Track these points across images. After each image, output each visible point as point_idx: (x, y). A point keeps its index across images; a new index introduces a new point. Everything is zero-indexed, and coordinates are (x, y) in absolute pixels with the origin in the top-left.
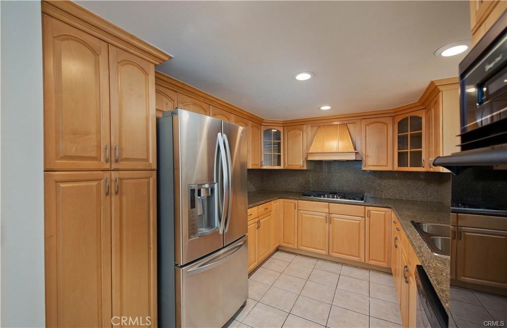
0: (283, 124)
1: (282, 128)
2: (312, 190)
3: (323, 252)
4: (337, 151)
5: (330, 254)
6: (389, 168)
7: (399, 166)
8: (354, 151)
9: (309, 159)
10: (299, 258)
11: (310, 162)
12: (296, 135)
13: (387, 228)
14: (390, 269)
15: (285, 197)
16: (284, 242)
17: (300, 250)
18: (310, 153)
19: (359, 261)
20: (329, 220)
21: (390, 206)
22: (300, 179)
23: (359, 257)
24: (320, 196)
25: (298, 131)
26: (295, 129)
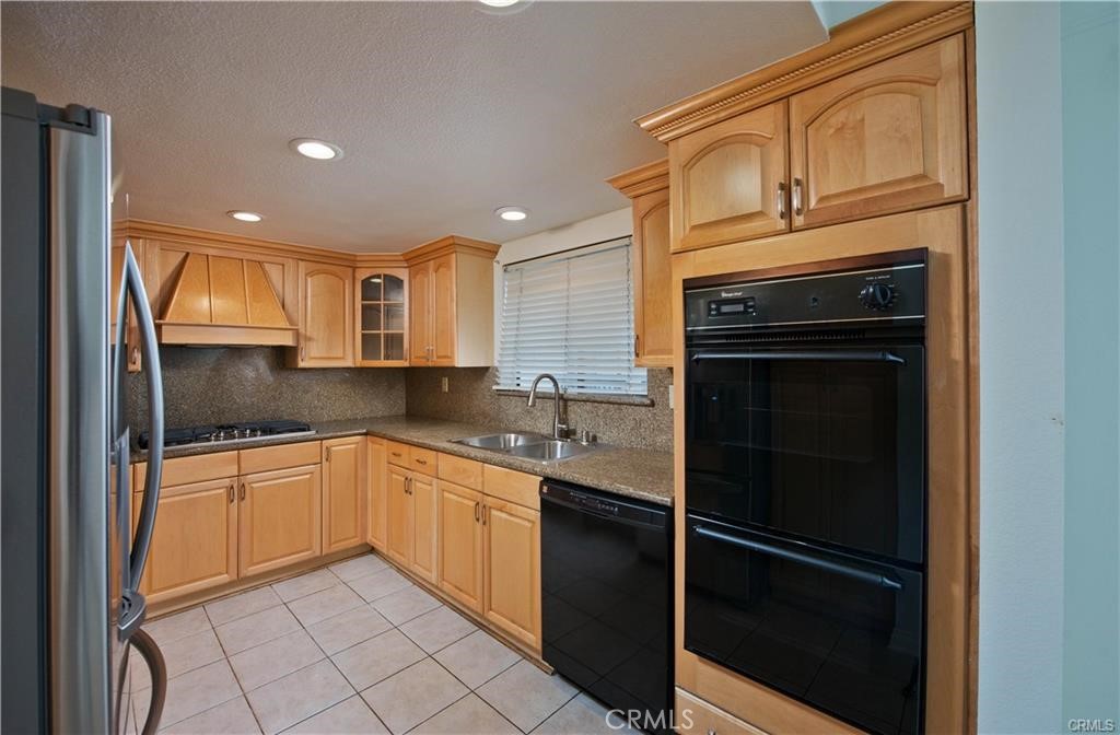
3: (223, 578)
5: (243, 573)
7: (364, 357)
9: (164, 342)
13: (360, 473)
18: (170, 326)
19: (311, 556)
20: (238, 492)
23: (309, 548)
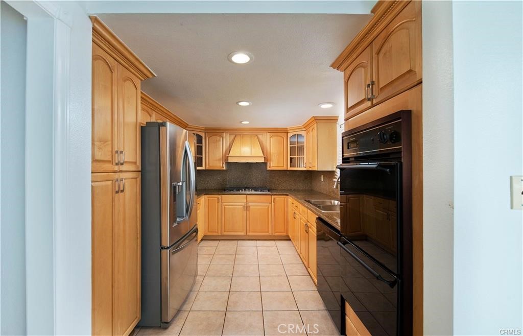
0: (205, 130)
1: (204, 133)
2: (228, 186)
3: (242, 234)
4: (251, 155)
5: (248, 234)
6: (285, 168)
7: (291, 167)
8: (262, 155)
9: (229, 161)
10: (222, 243)
11: (228, 164)
12: (217, 141)
13: (286, 209)
14: (288, 236)
15: (210, 193)
16: (209, 232)
17: (224, 236)
18: (230, 157)
19: (269, 235)
20: (247, 208)
21: (288, 194)
22: (219, 178)
23: (268, 232)
24: (239, 190)
25: (218, 138)
26: (216, 135)
